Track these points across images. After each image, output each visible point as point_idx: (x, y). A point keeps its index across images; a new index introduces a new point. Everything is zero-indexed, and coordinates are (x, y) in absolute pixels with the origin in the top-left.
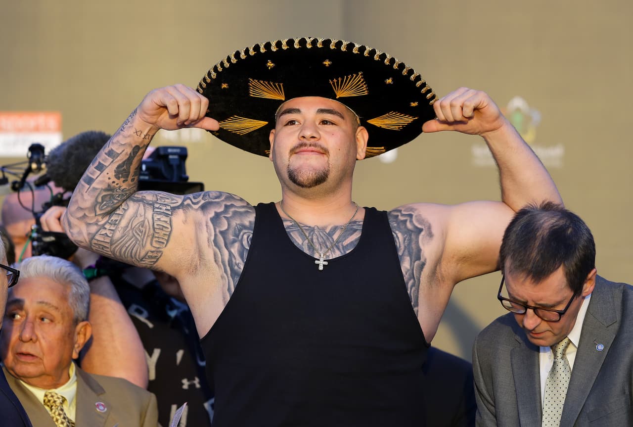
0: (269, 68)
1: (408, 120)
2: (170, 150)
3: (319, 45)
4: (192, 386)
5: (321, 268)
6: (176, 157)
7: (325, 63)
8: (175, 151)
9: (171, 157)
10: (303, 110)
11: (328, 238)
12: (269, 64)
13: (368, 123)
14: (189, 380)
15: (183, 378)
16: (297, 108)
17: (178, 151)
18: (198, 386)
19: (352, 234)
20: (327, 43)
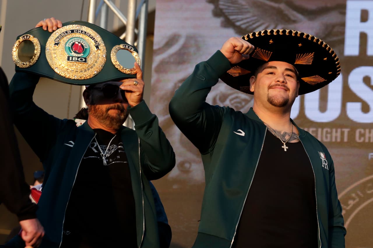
0: (270, 43)
1: (322, 80)
3: (298, 35)
5: (285, 150)
7: (299, 45)
10: (278, 67)
11: (283, 138)
12: (270, 41)
13: (301, 79)
16: (275, 66)
19: (294, 140)
20: (302, 34)
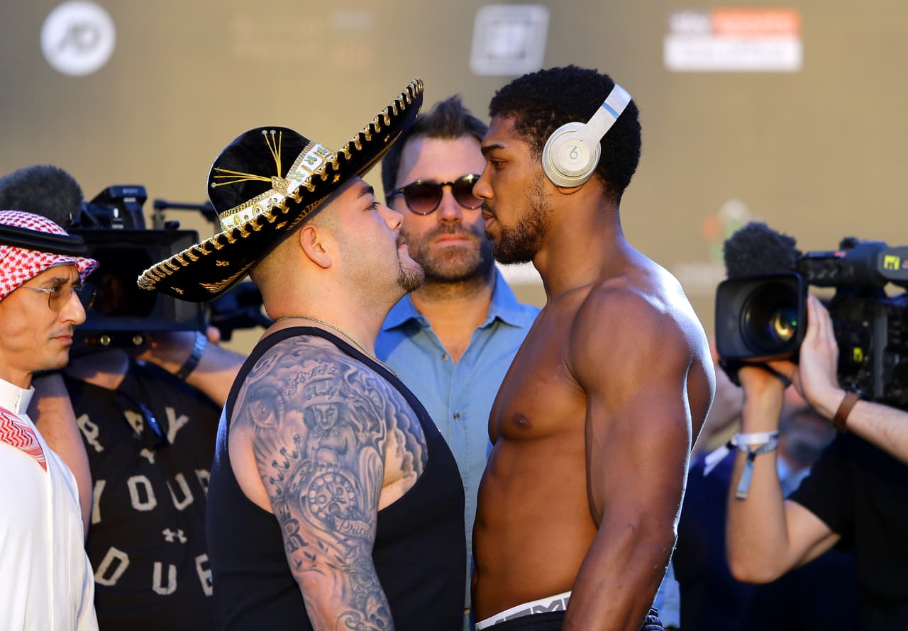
2: (125, 191)
4: (176, 539)
6: (133, 200)
8: (132, 191)
9: (126, 200)
14: (172, 531)
15: (164, 528)
17: (136, 191)
18: (183, 540)
